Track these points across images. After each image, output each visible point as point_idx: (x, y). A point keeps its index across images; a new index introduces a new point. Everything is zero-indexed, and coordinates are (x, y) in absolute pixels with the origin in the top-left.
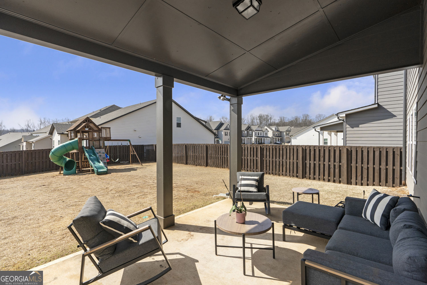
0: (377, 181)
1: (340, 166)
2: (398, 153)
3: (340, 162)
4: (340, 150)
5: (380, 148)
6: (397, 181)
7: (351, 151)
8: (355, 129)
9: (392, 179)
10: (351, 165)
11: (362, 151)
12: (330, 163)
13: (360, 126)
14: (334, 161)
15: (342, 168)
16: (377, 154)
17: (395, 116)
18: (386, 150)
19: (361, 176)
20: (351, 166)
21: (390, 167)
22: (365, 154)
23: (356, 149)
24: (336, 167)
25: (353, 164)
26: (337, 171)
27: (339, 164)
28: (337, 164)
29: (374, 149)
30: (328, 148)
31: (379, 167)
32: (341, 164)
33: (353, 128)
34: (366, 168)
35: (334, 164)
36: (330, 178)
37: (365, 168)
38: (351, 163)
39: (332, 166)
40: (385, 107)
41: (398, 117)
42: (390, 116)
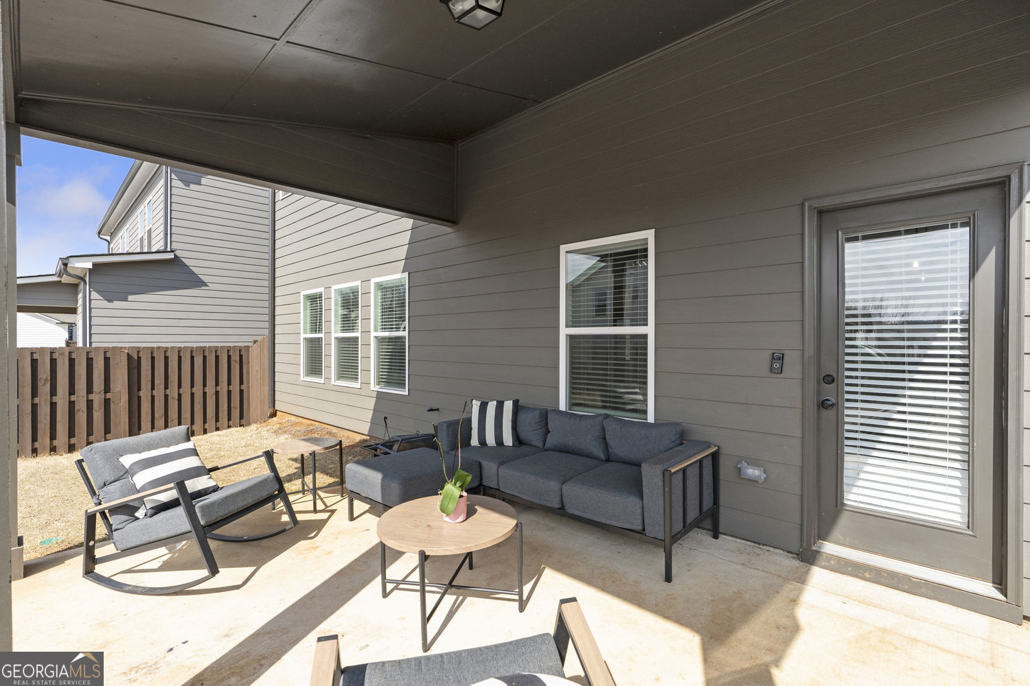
0: (199, 420)
1: (107, 402)
2: (235, 358)
3: (107, 389)
4: (107, 360)
5: (203, 349)
6: (236, 413)
7: (139, 358)
8: (117, 304)
9: (226, 413)
10: (138, 394)
11: (166, 358)
12: (73, 398)
13: (131, 298)
14: (90, 390)
15: (112, 406)
16: (198, 361)
17: (205, 284)
18: (216, 353)
19: (163, 418)
20: (139, 398)
21: (223, 388)
22: (173, 364)
23: (152, 353)
24: (96, 405)
25: (145, 393)
26: (98, 415)
27: (103, 396)
28: (97, 399)
29: (192, 351)
30: (67, 354)
31: (204, 390)
32: (108, 396)
33: (110, 301)
34: (176, 396)
35: (87, 397)
36: (73, 441)
37: (173, 398)
38: (139, 389)
39: (81, 406)
40: (187, 262)
41: (211, 286)
42: (198, 283)
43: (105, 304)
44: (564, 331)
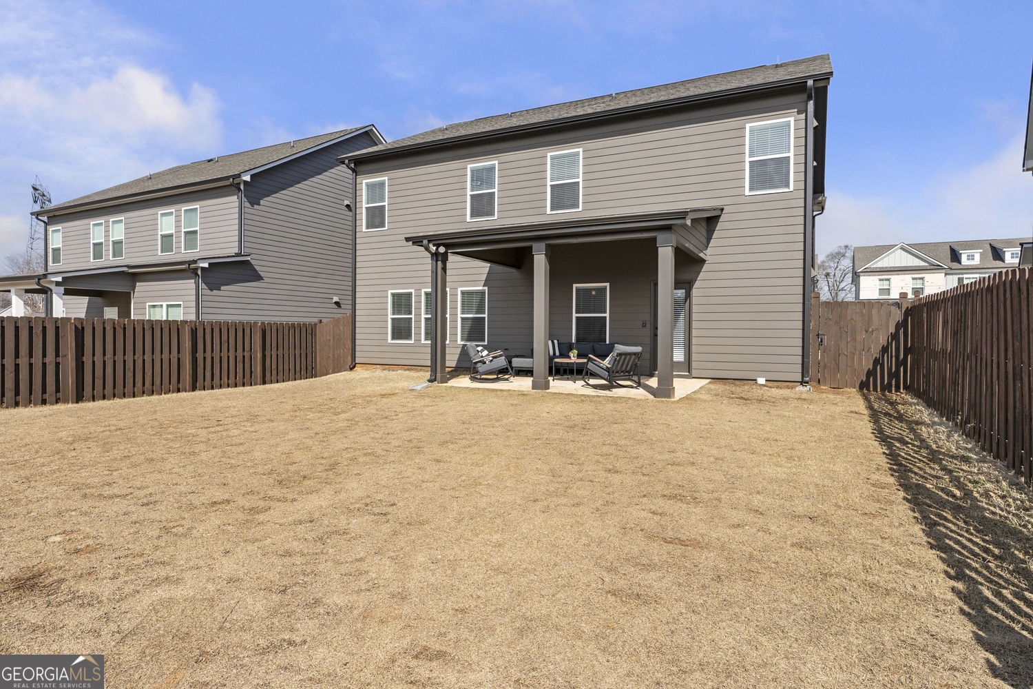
8: (215, 292)
13: (222, 288)
33: (211, 290)
41: (266, 280)
42: (258, 278)
43: (208, 292)
44: (575, 315)
